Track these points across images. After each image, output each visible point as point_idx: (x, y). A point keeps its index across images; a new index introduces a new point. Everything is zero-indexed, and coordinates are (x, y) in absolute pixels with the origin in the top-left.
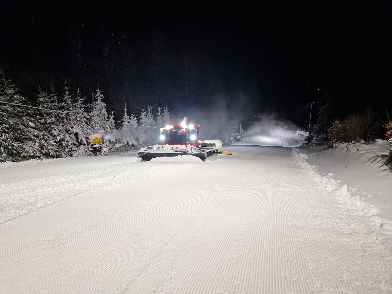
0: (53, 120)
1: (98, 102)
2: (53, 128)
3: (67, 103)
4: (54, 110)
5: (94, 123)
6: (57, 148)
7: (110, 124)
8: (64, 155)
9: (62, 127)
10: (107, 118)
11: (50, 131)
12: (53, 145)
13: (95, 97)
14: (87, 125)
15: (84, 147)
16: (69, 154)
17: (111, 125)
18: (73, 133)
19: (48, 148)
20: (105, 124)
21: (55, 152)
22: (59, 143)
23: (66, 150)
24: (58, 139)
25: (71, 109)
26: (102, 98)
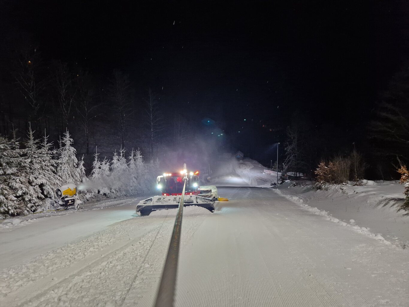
0: (14, 170)
1: (67, 147)
2: (14, 179)
3: (31, 150)
4: (15, 159)
5: (62, 171)
6: (18, 204)
7: (80, 171)
8: (26, 211)
9: (24, 178)
10: (76, 164)
11: (9, 183)
12: (14, 201)
13: (63, 141)
14: (54, 175)
15: (50, 200)
16: (31, 211)
17: (80, 173)
18: (37, 185)
19: (7, 204)
20: (74, 172)
21: (15, 209)
22: (21, 198)
23: (29, 205)
24: (20, 193)
25: (36, 156)
26: (71, 142)
